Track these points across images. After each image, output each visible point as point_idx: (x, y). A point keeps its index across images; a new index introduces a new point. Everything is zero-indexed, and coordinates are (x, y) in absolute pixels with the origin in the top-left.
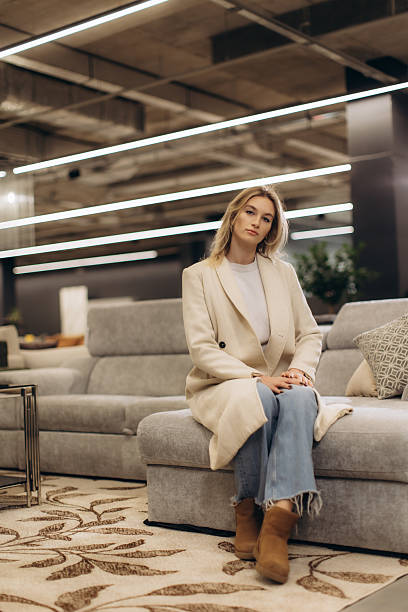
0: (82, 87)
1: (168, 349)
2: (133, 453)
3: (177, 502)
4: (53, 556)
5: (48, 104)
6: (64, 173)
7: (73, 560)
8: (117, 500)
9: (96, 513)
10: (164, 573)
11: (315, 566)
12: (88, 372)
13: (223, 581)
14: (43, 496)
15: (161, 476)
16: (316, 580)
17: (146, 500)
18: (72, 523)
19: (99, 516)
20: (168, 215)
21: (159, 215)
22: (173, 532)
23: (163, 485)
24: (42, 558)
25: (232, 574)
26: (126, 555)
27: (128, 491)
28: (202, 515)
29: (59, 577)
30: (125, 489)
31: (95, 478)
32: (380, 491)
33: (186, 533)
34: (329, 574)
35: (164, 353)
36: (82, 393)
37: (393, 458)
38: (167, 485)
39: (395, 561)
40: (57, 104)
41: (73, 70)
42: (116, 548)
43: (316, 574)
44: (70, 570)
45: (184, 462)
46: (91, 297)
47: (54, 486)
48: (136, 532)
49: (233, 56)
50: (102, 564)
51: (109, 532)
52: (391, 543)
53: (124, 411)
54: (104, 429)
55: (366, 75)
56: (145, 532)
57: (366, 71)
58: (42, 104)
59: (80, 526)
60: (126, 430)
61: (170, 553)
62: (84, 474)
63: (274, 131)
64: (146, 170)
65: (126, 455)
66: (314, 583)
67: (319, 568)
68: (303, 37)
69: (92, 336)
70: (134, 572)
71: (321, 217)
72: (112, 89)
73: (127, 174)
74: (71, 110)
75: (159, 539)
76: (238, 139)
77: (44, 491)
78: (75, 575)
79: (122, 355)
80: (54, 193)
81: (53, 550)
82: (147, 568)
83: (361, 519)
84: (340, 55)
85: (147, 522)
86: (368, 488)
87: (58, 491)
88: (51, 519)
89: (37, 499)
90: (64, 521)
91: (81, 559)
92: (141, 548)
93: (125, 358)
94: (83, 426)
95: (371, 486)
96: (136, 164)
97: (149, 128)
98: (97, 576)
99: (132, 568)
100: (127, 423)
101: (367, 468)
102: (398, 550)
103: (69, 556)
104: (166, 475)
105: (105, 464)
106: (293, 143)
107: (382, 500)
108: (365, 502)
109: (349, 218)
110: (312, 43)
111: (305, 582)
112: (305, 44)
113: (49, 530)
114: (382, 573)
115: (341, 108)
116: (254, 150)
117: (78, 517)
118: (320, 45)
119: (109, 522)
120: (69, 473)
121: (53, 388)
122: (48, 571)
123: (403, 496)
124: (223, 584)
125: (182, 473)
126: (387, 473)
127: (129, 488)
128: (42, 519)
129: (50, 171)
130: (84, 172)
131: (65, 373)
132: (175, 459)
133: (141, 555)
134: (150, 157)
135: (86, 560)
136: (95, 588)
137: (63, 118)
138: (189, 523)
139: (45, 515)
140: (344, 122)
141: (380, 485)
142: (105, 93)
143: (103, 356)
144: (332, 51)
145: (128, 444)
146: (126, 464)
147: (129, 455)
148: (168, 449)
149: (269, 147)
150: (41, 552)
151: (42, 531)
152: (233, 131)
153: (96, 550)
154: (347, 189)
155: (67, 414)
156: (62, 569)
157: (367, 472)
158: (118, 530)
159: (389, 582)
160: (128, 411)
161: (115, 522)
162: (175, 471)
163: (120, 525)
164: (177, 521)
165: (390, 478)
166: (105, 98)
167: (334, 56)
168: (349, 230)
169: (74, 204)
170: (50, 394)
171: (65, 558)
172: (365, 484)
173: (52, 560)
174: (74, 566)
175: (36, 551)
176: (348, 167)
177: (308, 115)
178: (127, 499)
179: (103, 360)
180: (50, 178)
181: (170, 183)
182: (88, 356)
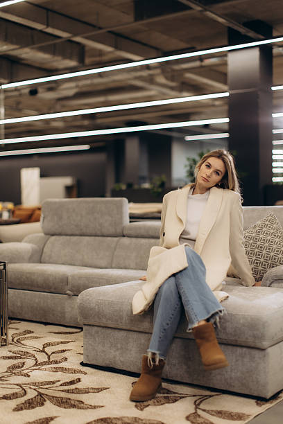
0: (41, 31)
1: (98, 233)
2: (72, 308)
3: (104, 351)
4: (17, 390)
5: (17, 44)
6: (27, 91)
7: (31, 394)
8: (62, 343)
9: (46, 354)
10: (95, 407)
11: (199, 405)
12: (42, 247)
13: (135, 416)
14: (10, 338)
15: (93, 333)
16: (199, 416)
17: (82, 344)
18: (30, 362)
19: (49, 357)
20: (99, 121)
21: (93, 121)
22: (101, 372)
23: (95, 338)
24: (9, 392)
25: (142, 410)
26: (68, 391)
27: (68, 335)
28: (121, 362)
29: (22, 409)
30: (67, 333)
31: (46, 324)
32: (245, 354)
33: (110, 373)
34: (208, 412)
35: (96, 235)
36: (37, 262)
37: (255, 333)
38: (97, 339)
39: (253, 402)
40: (24, 43)
41: (35, 21)
42: (61, 385)
43: (200, 412)
44: (29, 403)
45: (110, 324)
46: (42, 175)
47: (17, 329)
48: (75, 372)
49: (149, 17)
50: (52, 398)
51: (56, 370)
52: (251, 389)
53: (67, 278)
54: (52, 290)
55: (243, 33)
56: (80, 372)
57: (242, 30)
58: (12, 43)
59: (36, 365)
60: (68, 292)
61: (99, 390)
62: (38, 320)
63: (176, 67)
64: (85, 89)
65: (68, 309)
66: (198, 419)
67: (202, 406)
68: (199, 6)
69: (45, 220)
70: (74, 406)
71: (206, 126)
72: (65, 35)
73: (71, 93)
74: (32, 48)
75: (91, 378)
76: (151, 72)
77: (11, 332)
78: (33, 408)
79: (67, 235)
80: (18, 103)
81: (17, 385)
82: (83, 403)
83: (231, 371)
84: (224, 19)
85: (82, 364)
86: (236, 351)
87: (20, 334)
88: (15, 358)
89: (5, 340)
90: (24, 360)
91: (37, 393)
92: (78, 385)
93: (68, 237)
94: (38, 287)
95: (239, 350)
96: (77, 86)
97: (88, 61)
98: (48, 409)
99: (73, 402)
100: (69, 286)
101: (236, 338)
102: (256, 394)
103: (28, 391)
104: (97, 332)
105: (53, 315)
106: (189, 75)
107: (245, 360)
108: (234, 360)
109: (226, 127)
110: (206, 10)
111: (191, 418)
112: (201, 11)
113: (14, 367)
114: (244, 412)
115: (224, 55)
116: (162, 80)
117: (34, 357)
118: (211, 12)
119: (56, 362)
120: (27, 319)
121: (17, 258)
122: (13, 403)
123: (260, 358)
124: (136, 418)
125: (109, 331)
126: (251, 341)
127: (70, 333)
128: (9, 358)
129: (16, 89)
130: (40, 90)
131: (25, 247)
132: (104, 322)
133: (78, 391)
134: (88, 82)
135: (40, 394)
136: (47, 419)
137: (26, 53)
138: (111, 366)
139: (11, 354)
140: (225, 64)
141: (244, 349)
142: (59, 37)
143: (53, 235)
144: (219, 16)
145: (69, 301)
146: (68, 316)
147: (70, 309)
148: (99, 314)
149: (172, 79)
150: (9, 386)
151: (9, 368)
152: (148, 67)
153: (47, 386)
154: (226, 108)
155: (27, 278)
156: (23, 402)
157: (236, 341)
158: (62, 369)
159: (250, 419)
160: (70, 278)
161: (60, 362)
162: (103, 330)
163: (64, 365)
164: (103, 365)
165: (252, 346)
166: (58, 41)
167: (221, 20)
168: (226, 135)
169: (33, 112)
170: (15, 263)
171: (25, 393)
172: (235, 348)
173: (17, 394)
174: (32, 399)
175: (5, 386)
176: (227, 94)
177: (201, 58)
178: (68, 342)
179: (53, 238)
180: (16, 93)
181: (101, 99)
182: (43, 235)
